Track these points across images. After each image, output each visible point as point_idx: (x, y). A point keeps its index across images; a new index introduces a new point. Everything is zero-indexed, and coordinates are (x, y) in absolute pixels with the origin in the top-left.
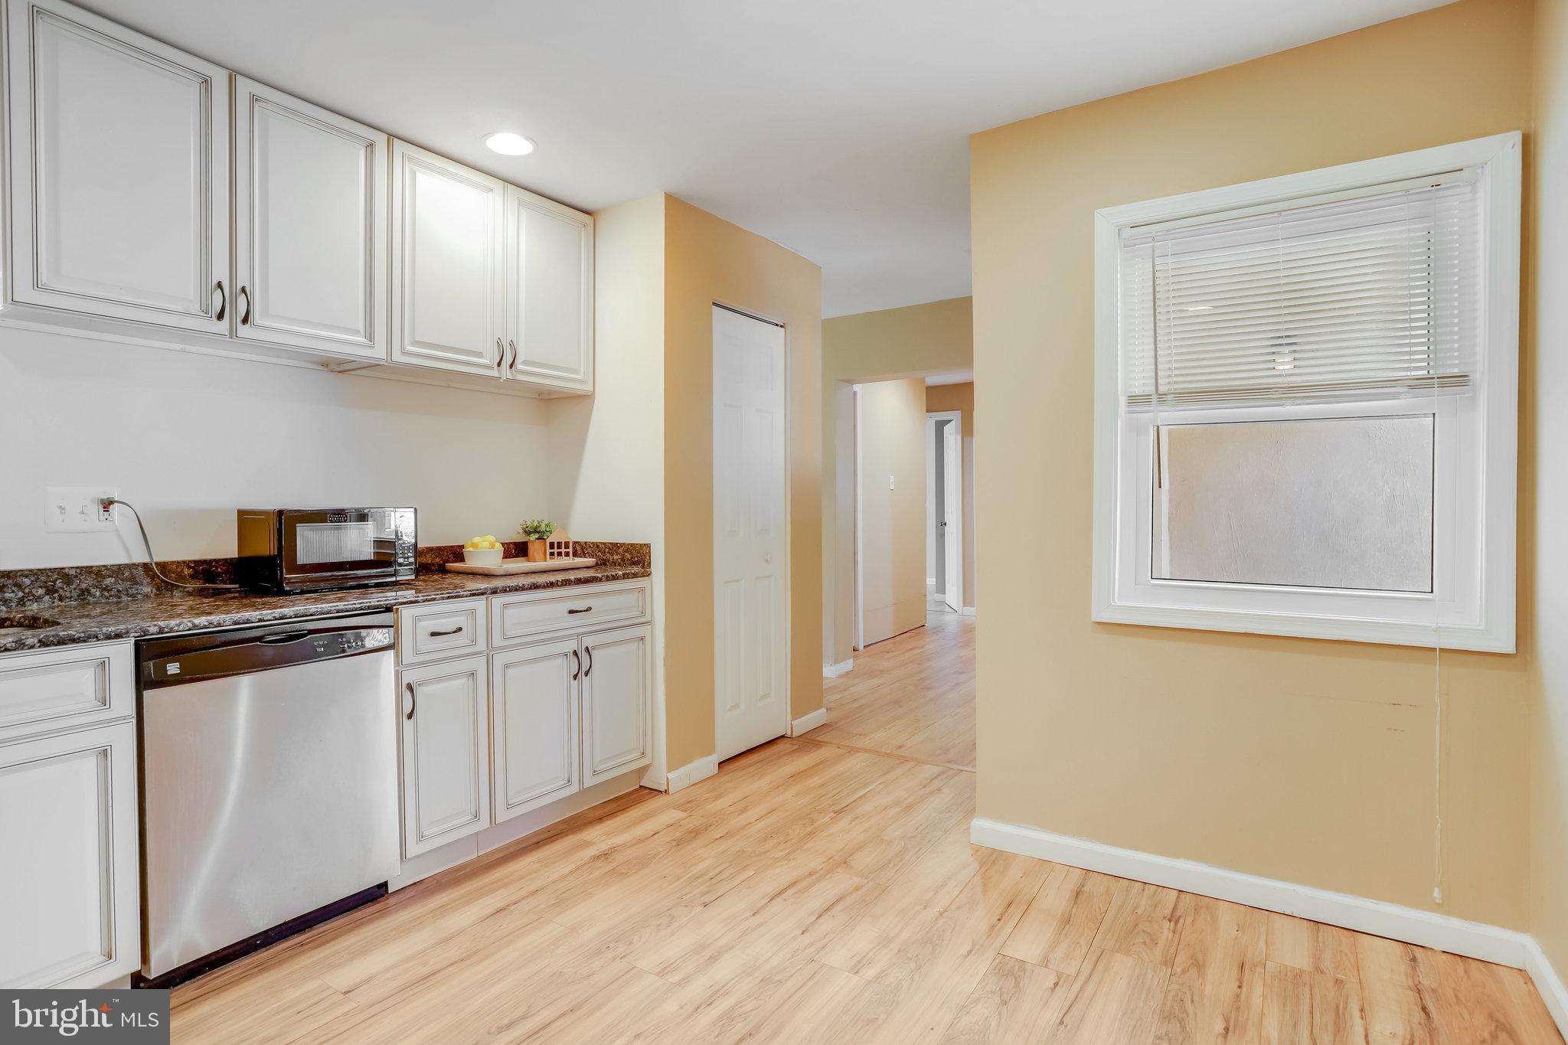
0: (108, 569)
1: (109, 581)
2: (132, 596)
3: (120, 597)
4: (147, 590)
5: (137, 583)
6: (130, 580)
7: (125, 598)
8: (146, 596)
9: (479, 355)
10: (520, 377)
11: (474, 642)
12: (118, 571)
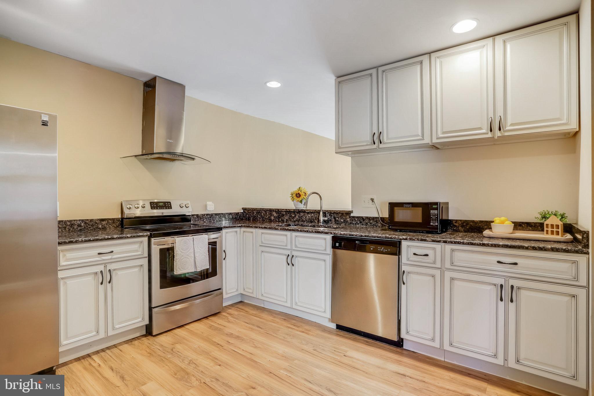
0: (371, 218)
1: (371, 221)
2: (376, 226)
3: (374, 226)
4: (380, 225)
5: (377, 223)
6: (376, 222)
7: (375, 227)
8: (379, 227)
9: (480, 129)
10: (507, 134)
11: (434, 262)
12: (373, 218)
